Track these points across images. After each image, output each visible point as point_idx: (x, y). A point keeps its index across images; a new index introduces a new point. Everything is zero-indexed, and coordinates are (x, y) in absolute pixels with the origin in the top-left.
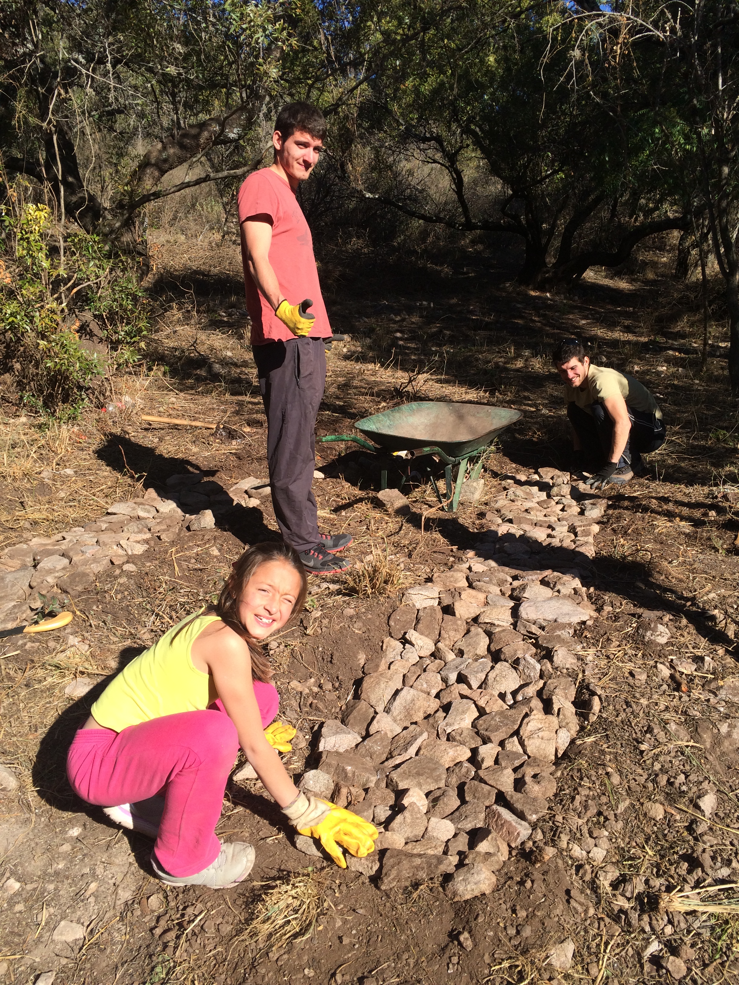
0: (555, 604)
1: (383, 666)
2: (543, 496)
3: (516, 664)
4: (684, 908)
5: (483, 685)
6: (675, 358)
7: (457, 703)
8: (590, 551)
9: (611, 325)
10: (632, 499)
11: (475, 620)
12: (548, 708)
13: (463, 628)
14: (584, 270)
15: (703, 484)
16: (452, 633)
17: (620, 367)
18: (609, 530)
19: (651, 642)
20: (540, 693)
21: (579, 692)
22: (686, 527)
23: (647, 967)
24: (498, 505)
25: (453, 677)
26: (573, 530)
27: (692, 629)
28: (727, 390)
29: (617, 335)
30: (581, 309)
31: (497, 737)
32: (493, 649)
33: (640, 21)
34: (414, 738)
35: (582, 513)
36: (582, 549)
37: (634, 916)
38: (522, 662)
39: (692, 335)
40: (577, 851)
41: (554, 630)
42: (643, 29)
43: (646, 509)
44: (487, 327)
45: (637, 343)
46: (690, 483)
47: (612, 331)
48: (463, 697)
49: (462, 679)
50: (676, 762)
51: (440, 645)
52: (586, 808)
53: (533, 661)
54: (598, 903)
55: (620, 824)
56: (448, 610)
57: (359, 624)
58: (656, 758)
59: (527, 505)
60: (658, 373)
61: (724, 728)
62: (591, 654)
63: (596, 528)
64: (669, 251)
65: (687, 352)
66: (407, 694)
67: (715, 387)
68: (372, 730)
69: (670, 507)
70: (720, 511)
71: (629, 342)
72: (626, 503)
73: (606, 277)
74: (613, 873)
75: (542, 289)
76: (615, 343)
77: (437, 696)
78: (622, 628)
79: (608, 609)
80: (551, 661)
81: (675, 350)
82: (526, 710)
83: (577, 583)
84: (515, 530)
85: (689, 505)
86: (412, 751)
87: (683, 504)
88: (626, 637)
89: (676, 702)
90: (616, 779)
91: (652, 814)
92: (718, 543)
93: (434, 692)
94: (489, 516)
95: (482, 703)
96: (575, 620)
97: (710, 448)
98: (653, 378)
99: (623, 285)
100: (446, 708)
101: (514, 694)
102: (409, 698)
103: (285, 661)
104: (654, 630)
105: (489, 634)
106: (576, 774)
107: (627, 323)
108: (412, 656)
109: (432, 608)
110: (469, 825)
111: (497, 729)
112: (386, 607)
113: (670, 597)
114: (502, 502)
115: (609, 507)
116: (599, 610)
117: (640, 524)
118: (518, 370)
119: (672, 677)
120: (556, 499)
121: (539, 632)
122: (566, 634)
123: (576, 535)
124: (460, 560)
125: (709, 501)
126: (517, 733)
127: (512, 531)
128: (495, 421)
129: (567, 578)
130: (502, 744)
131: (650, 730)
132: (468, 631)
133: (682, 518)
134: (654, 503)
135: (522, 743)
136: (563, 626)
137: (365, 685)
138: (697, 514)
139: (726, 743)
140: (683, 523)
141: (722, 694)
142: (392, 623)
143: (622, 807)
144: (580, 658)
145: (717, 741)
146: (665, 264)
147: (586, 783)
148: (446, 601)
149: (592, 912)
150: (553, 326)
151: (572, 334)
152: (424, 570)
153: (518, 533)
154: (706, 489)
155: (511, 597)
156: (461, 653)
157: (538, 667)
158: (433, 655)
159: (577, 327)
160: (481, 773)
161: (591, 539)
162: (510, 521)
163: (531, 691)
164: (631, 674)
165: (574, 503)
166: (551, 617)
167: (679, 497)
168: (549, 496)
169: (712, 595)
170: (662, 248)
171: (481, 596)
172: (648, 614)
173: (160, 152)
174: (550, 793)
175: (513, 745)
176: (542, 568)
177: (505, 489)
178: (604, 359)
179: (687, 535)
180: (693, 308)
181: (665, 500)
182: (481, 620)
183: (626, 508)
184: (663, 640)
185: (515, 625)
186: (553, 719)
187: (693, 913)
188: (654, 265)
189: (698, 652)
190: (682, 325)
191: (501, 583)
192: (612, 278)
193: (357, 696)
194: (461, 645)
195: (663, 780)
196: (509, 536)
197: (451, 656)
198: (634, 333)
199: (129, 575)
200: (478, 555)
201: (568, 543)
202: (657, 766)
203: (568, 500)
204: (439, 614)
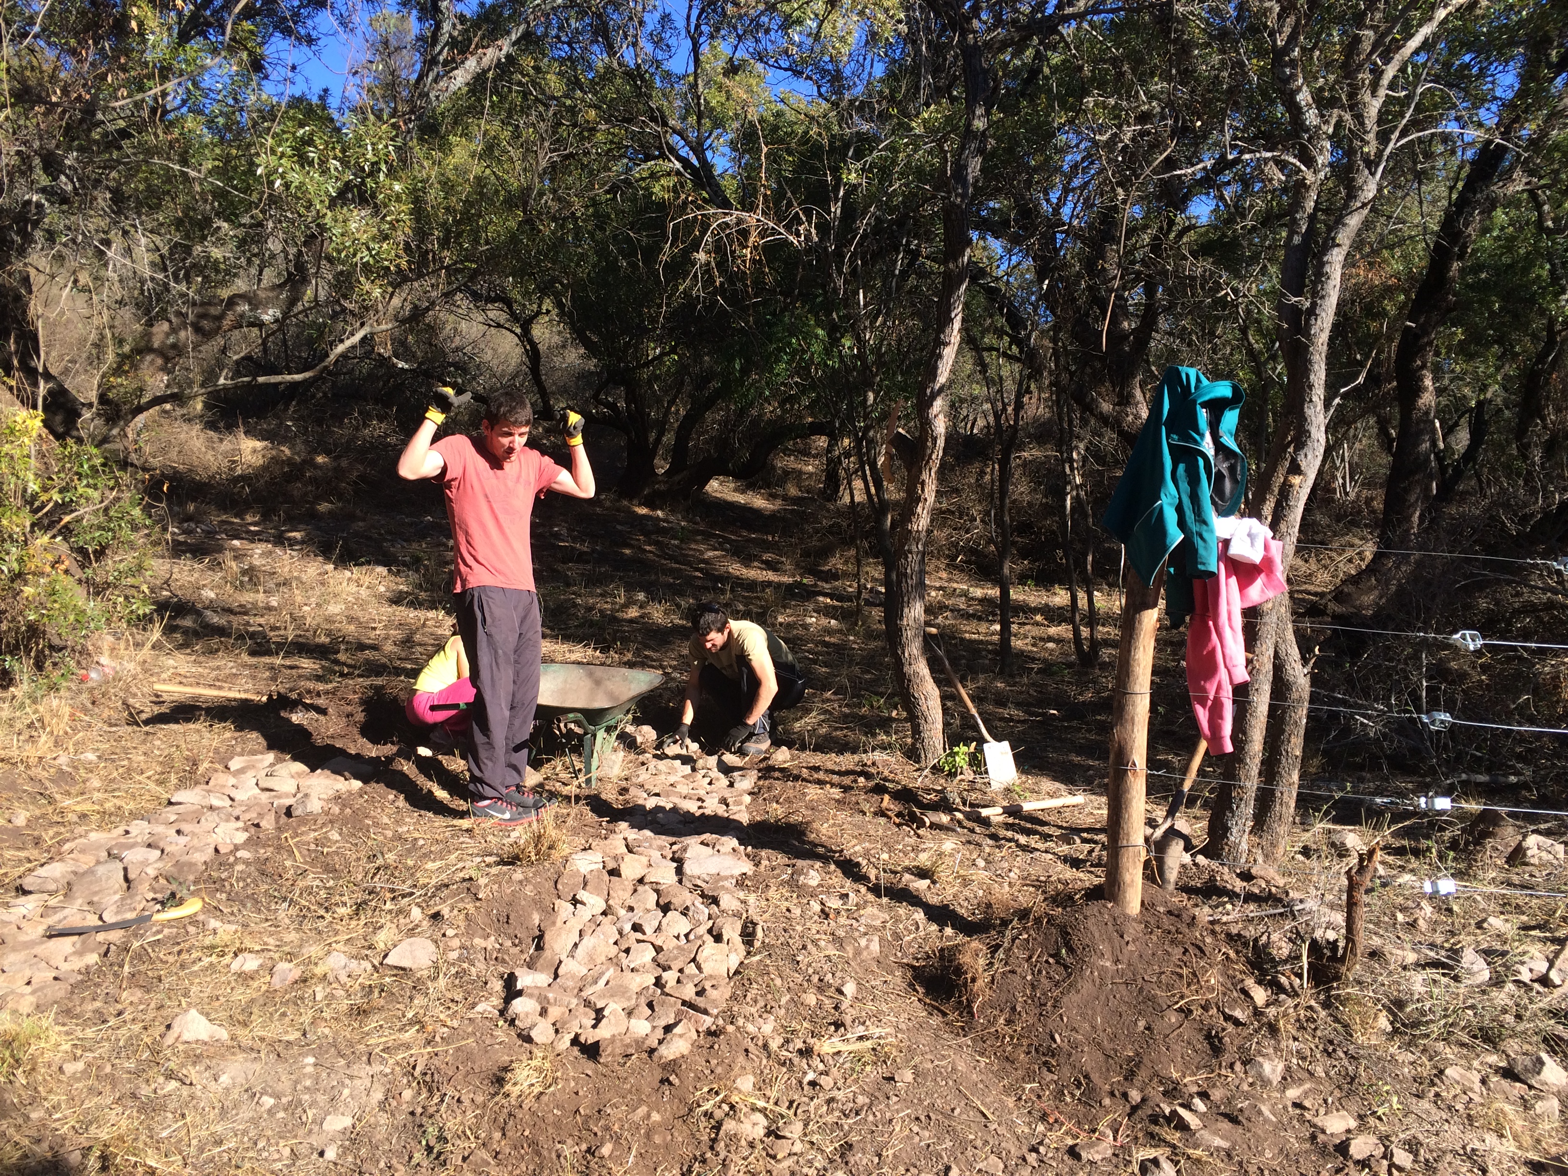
0: (717, 859)
1: (559, 923)
2: (687, 769)
3: (685, 912)
4: (832, 1051)
5: (658, 929)
6: (827, 606)
7: (635, 946)
8: (744, 818)
9: (747, 562)
10: (782, 770)
11: (641, 881)
12: (718, 938)
13: (630, 888)
14: (707, 482)
15: (853, 753)
16: (621, 893)
17: (760, 619)
18: (760, 800)
19: (805, 885)
20: (710, 931)
21: (745, 927)
22: (836, 793)
23: (806, 1087)
24: (640, 779)
25: (627, 927)
26: (724, 801)
27: (839, 873)
28: (884, 649)
29: (754, 573)
30: (707, 536)
31: (675, 966)
32: (662, 903)
33: (771, 224)
34: (603, 973)
35: (731, 785)
36: (736, 817)
37: (796, 1060)
38: (692, 908)
39: (845, 575)
40: (751, 1028)
41: (717, 881)
42: (774, 232)
43: (797, 778)
44: (581, 558)
45: (779, 585)
46: (840, 752)
47: (747, 566)
48: (638, 941)
49: (637, 928)
50: (826, 967)
51: (611, 902)
52: (756, 1001)
53: (702, 907)
54: (769, 1057)
55: (783, 1011)
56: (614, 873)
57: (529, 887)
58: (809, 965)
59: (672, 779)
60: (806, 627)
61: (863, 942)
62: (752, 899)
63: (747, 799)
64: (815, 457)
65: (840, 598)
66: (588, 942)
67: (873, 645)
68: (561, 971)
69: (821, 775)
70: (868, 776)
71: (769, 584)
72: (777, 774)
73: (736, 490)
74: (779, 1041)
75: (653, 507)
76: (752, 585)
77: (616, 943)
78: (779, 876)
79: (765, 863)
80: (718, 905)
81: (826, 595)
82: (699, 942)
83: (734, 843)
84: (667, 804)
85: (840, 773)
86: (602, 982)
87: (833, 772)
88: (783, 883)
89: (825, 927)
90: (778, 982)
91: (807, 1002)
92: (866, 807)
93: (612, 941)
94: (633, 791)
95: (659, 943)
96: (737, 872)
97: (863, 717)
98: (801, 632)
99: (759, 502)
100: (627, 951)
101: (687, 936)
102: (591, 945)
103: (461, 922)
104: (806, 875)
105: (657, 891)
106: (746, 982)
107: (767, 556)
108: (585, 913)
109: (598, 870)
110: (663, 1023)
111: (676, 958)
112: (551, 873)
113: (821, 850)
114: (643, 776)
115: (759, 778)
116: (757, 865)
117: (791, 793)
118: (631, 621)
119: (822, 911)
120: (703, 772)
121: (703, 885)
122: (730, 884)
123: (727, 805)
124: (613, 831)
125: (859, 769)
126: (694, 960)
127: (662, 804)
128: (633, 686)
129: (725, 839)
130: (681, 971)
131: (804, 947)
132: (635, 891)
133: (833, 785)
134: (805, 773)
135: (699, 967)
136: (726, 878)
137: (547, 937)
138: (847, 781)
139: (865, 953)
140: (833, 790)
141: (863, 920)
142: (559, 886)
143: (784, 1000)
144: (744, 902)
145: (858, 952)
146: (811, 475)
147: (755, 986)
148: (611, 865)
149: (764, 1061)
150: (671, 558)
151: (697, 569)
152: (580, 841)
153: (669, 806)
154: (856, 758)
155: (673, 859)
156: (631, 909)
157: (706, 911)
158: (604, 913)
159: (704, 561)
160: (666, 990)
161: (743, 808)
162: (657, 795)
163: (702, 930)
164: (788, 910)
165: (722, 776)
166: (714, 871)
167: (830, 765)
168: (694, 769)
169: (857, 848)
170: (805, 453)
171: (644, 860)
172: (800, 863)
173: (167, 335)
174: (728, 995)
175: (691, 969)
176: (699, 833)
177: (643, 764)
178: (741, 607)
179: (838, 801)
180: (847, 542)
181: (816, 769)
182: (646, 880)
183: (778, 779)
184: (814, 883)
185: (680, 882)
186: (723, 946)
187: (839, 1053)
188: (799, 474)
189: (843, 891)
190: (836, 562)
191: (661, 848)
192: (743, 492)
193: (539, 948)
194: (630, 902)
195: (815, 979)
196: (659, 809)
197: (622, 912)
198: (775, 570)
199: (247, 863)
200: (632, 826)
201: (721, 811)
202: (810, 971)
203: (715, 773)
204: (606, 877)
